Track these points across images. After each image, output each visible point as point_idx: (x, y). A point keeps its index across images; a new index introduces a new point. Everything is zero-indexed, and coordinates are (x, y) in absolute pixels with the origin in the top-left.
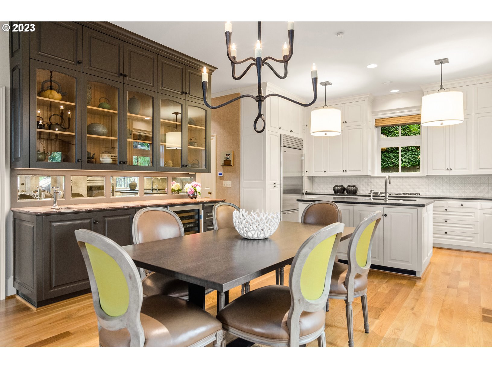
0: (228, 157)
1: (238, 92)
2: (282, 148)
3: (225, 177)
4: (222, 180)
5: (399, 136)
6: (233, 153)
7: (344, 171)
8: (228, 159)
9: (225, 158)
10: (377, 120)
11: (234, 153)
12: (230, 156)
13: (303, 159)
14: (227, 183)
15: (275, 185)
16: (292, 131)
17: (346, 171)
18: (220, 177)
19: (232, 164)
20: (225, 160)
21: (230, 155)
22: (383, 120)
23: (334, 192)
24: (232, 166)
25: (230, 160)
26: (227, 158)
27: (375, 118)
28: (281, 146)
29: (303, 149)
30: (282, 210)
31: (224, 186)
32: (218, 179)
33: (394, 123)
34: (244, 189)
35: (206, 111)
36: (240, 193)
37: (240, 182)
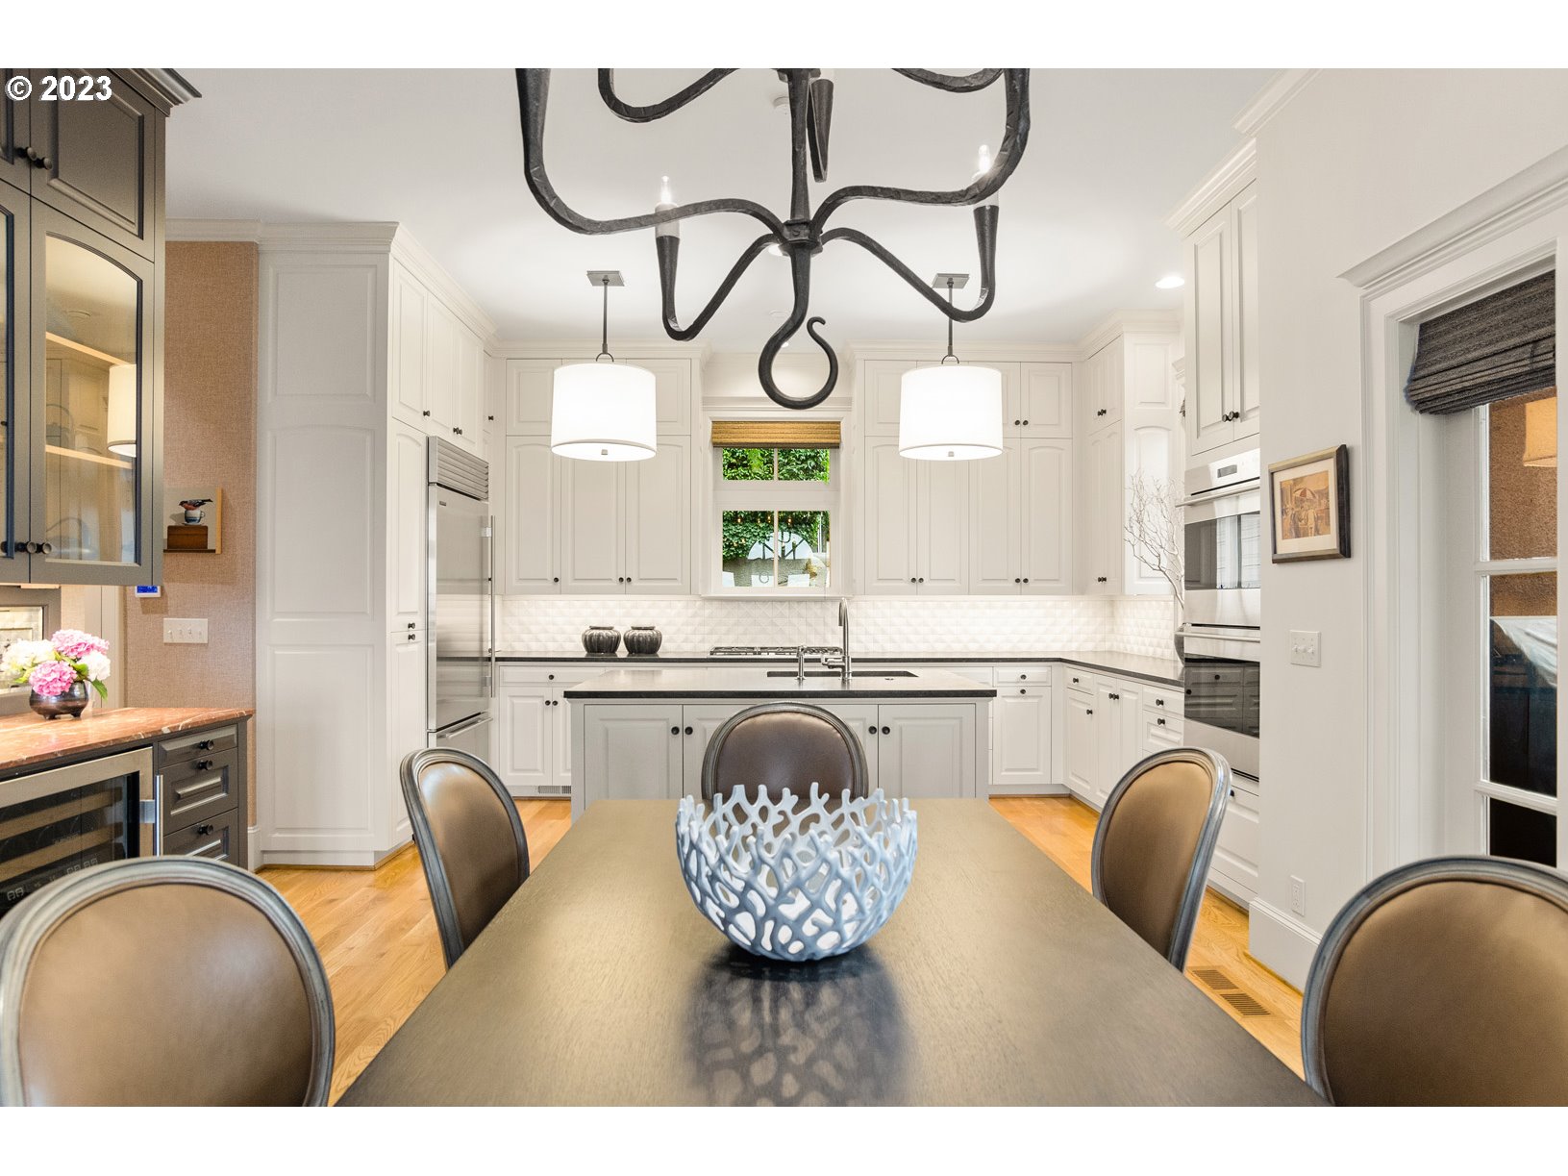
0: (196, 513)
1: (247, 240)
2: (434, 489)
3: (171, 602)
4: (153, 616)
5: (772, 478)
6: (220, 499)
7: (621, 579)
8: (191, 524)
9: (173, 517)
10: (718, 425)
11: (224, 497)
12: (201, 508)
13: (489, 534)
14: (184, 628)
15: (412, 632)
16: (460, 432)
17: (629, 580)
18: (141, 599)
19: (213, 542)
20: (173, 523)
21: (202, 503)
22: (736, 425)
23: (584, 649)
24: (214, 551)
25: (206, 528)
26: (188, 519)
27: (711, 418)
28: (429, 484)
29: (487, 499)
30: (433, 726)
31: (167, 640)
32: (135, 609)
33: (766, 438)
34: (276, 652)
35: (140, 284)
36: (254, 669)
37: (254, 625)
